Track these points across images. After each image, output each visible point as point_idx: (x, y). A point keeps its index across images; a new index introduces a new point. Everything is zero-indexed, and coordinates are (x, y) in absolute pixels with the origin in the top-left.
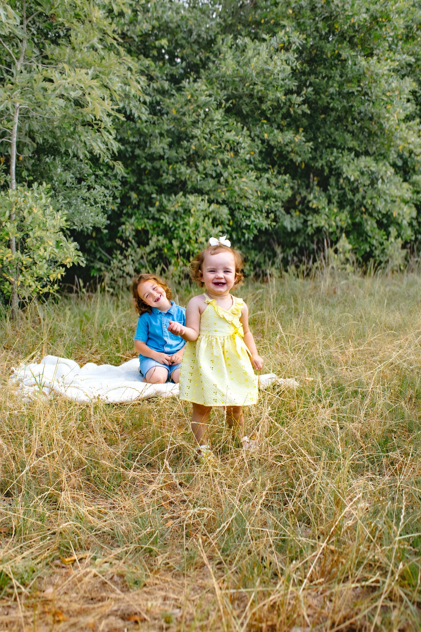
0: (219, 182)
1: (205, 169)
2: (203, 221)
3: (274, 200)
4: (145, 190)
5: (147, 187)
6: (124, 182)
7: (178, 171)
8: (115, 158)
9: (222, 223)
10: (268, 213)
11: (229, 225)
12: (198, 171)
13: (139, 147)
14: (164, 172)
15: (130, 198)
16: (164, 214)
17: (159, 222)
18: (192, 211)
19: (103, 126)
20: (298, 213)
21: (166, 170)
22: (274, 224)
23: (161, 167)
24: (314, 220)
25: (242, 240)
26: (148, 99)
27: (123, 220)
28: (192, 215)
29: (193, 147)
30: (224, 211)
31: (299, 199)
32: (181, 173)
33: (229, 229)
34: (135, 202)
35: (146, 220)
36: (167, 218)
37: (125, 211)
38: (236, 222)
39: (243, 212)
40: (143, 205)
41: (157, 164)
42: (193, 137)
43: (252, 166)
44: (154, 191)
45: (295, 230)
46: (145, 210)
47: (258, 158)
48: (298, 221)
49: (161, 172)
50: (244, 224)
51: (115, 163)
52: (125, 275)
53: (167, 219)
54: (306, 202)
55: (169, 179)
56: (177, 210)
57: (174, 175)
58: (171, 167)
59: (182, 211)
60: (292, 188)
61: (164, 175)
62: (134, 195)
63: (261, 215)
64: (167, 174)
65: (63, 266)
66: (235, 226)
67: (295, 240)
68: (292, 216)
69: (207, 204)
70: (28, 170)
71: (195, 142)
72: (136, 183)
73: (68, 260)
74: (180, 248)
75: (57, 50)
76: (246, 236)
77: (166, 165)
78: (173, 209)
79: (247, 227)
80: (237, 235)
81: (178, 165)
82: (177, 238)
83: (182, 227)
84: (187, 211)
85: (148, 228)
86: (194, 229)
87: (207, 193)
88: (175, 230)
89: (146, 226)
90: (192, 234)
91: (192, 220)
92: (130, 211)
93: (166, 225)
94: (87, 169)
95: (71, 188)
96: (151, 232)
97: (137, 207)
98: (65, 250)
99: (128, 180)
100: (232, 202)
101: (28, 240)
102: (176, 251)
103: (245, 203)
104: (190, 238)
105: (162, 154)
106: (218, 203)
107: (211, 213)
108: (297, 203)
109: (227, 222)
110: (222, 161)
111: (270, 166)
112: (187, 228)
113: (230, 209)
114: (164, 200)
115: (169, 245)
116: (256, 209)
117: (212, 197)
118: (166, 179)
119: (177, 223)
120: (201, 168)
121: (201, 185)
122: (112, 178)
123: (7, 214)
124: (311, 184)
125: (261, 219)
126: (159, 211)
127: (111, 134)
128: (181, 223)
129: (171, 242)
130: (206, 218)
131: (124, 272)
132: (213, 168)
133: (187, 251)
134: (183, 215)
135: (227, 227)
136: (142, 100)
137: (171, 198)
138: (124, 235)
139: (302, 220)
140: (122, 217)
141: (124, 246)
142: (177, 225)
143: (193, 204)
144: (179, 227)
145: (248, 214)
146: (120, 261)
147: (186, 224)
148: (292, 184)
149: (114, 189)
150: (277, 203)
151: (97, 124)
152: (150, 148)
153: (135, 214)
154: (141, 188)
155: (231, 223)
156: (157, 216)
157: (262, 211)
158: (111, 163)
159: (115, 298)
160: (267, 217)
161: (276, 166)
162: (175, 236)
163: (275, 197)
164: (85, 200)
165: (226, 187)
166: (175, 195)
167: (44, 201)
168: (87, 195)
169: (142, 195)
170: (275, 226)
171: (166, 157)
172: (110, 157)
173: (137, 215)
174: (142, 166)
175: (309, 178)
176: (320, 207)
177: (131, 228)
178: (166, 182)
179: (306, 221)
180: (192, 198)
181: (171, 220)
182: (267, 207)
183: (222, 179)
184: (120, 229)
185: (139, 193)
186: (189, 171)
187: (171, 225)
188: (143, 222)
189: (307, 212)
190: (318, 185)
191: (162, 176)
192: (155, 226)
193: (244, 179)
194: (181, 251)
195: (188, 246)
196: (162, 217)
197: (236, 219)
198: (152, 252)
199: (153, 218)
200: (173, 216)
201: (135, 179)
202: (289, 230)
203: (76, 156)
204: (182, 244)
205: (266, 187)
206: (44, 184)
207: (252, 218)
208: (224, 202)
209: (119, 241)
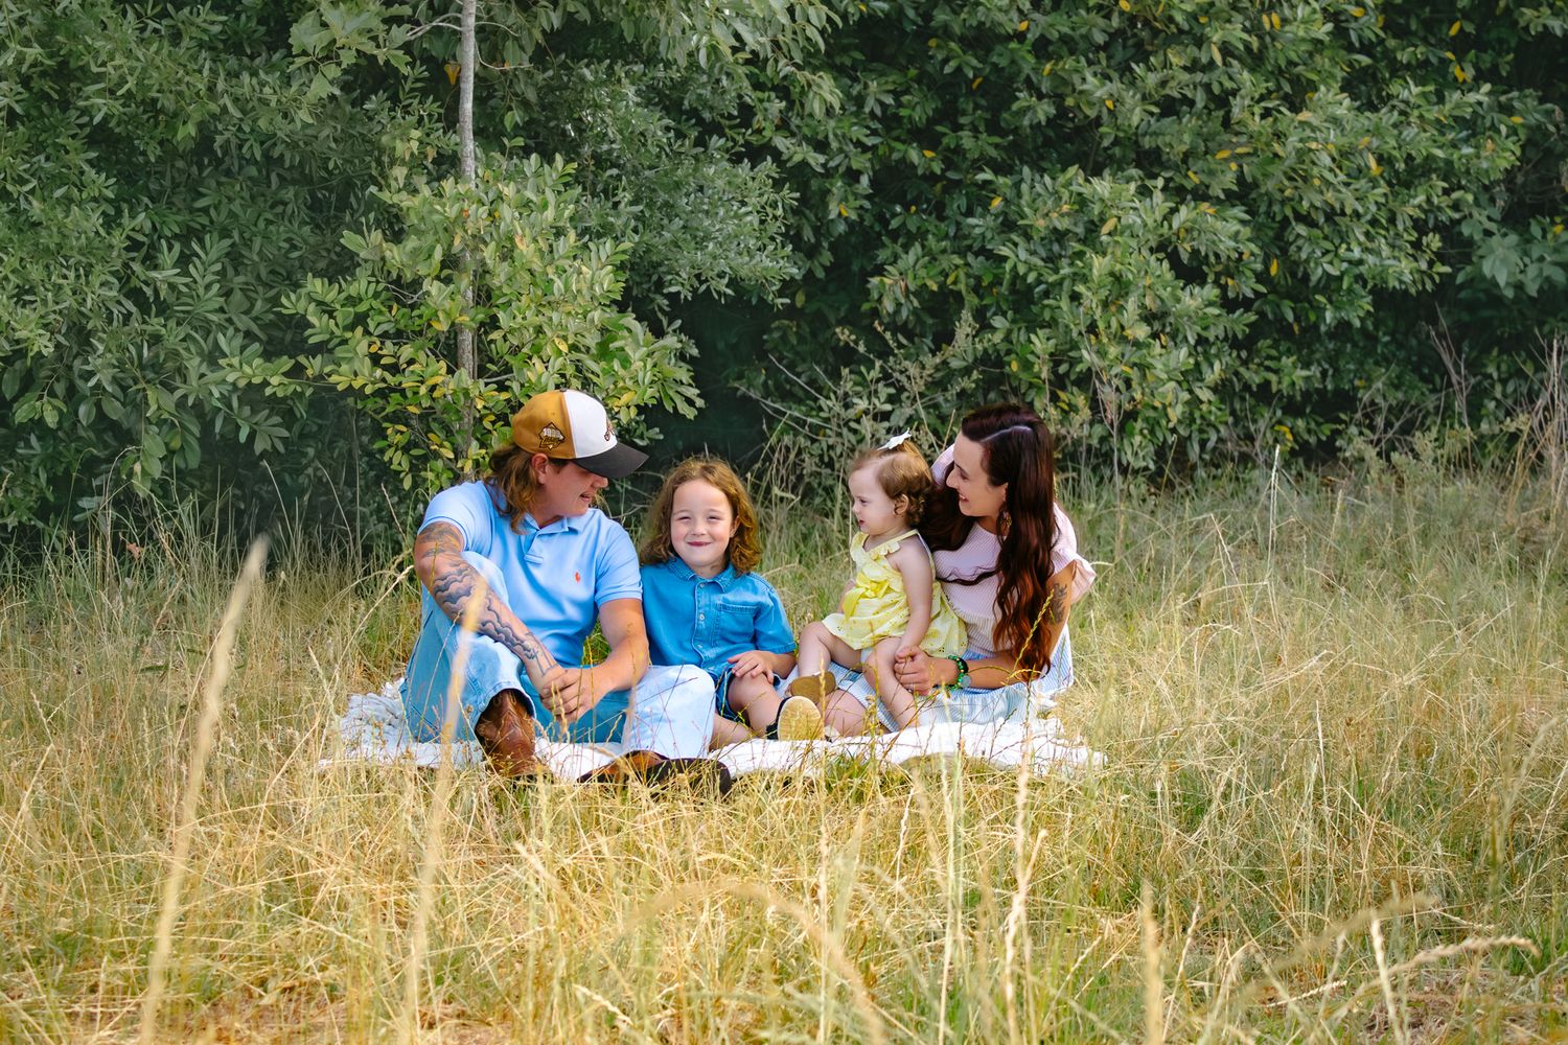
5: (967, 140)
6: (889, 121)
11: (1264, 278)
18: (1106, 230)
20: (1559, 227)
21: (1034, 79)
27: (883, 255)
28: (1104, 246)
33: (1267, 290)
34: (930, 191)
35: (958, 261)
36: (1023, 255)
37: (894, 224)
38: (1291, 267)
40: (956, 204)
41: (1003, 58)
45: (1532, 289)
50: (1317, 274)
51: (813, 79)
53: (1019, 257)
55: (1036, 112)
56: (1057, 224)
57: (1058, 98)
58: (1048, 66)
59: (1080, 230)
64: (1037, 93)
66: (1287, 280)
69: (1160, 207)
70: (525, 104)
72: (931, 122)
73: (626, 398)
74: (1056, 359)
77: (1033, 61)
78: (1045, 224)
79: (1330, 284)
82: (1050, 324)
83: (1067, 283)
85: (962, 284)
86: (1106, 294)
88: (1044, 295)
89: (956, 279)
90: (1098, 313)
91: (1099, 265)
92: (912, 225)
93: (1016, 277)
98: (616, 365)
101: (496, 335)
109: (1259, 266)
112: (1085, 290)
118: (1023, 111)
119: (1053, 270)
121: (1156, 137)
123: (438, 255)
125: (1390, 253)
126: (1000, 227)
128: (1068, 271)
132: (1197, 75)
134: (1078, 246)
135: (1253, 282)
140: (881, 245)
141: (860, 350)
142: (1052, 279)
144: (1060, 283)
147: (1080, 277)
153: (922, 235)
155: (1274, 270)
156: (992, 244)
158: (799, 78)
162: (1046, 315)
167: (550, 214)
170: (1449, 278)
174: (950, 68)
177: (901, 284)
178: (1027, 121)
181: (1037, 261)
184: (872, 285)
187: (1032, 278)
188: (944, 265)
192: (987, 278)
193: (1305, 116)
196: (1006, 250)
199: (985, 253)
200: (1046, 247)
201: (930, 108)
206: (559, 158)
208: (1232, 198)
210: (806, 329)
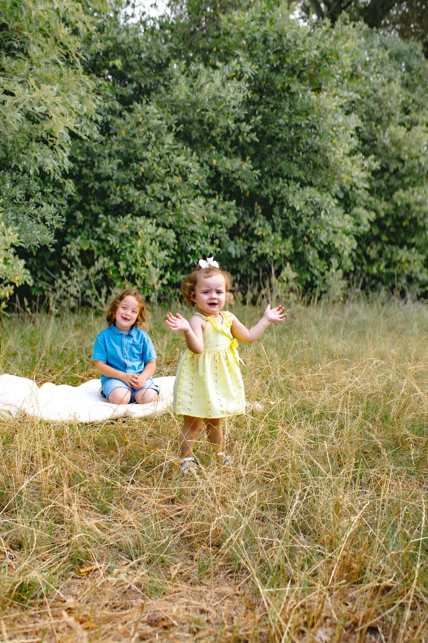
0: (166, 206)
1: (153, 191)
2: (151, 244)
3: (219, 226)
4: (91, 210)
5: (93, 207)
6: (70, 201)
7: (125, 193)
8: (65, 176)
9: (167, 247)
10: (213, 239)
11: (174, 249)
12: (146, 193)
13: (86, 166)
14: (111, 193)
15: (75, 217)
16: (110, 235)
17: (105, 244)
18: (140, 234)
19: (57, 143)
20: (241, 240)
21: (113, 191)
22: (219, 249)
23: (109, 187)
24: (259, 247)
25: (187, 265)
26: (100, 118)
27: (67, 239)
28: (139, 237)
29: (143, 170)
30: (171, 235)
31: (242, 226)
32: (128, 195)
33: (175, 253)
34: (80, 222)
35: (92, 241)
36: (114, 240)
37: (69, 231)
38: (181, 247)
39: (189, 237)
40: (88, 226)
41: (105, 185)
42: (143, 159)
43: (199, 191)
44: (101, 212)
45: (239, 256)
46: (90, 230)
47: (206, 184)
48: (242, 248)
49: (108, 193)
50: (190, 249)
51: (66, 181)
52: (68, 296)
53: (113, 240)
54: (250, 229)
55: (116, 200)
56: (124, 231)
57: (122, 197)
58: (118, 188)
59: (129, 233)
60: (237, 215)
61: (112, 195)
62: (79, 215)
63: (206, 240)
64: (115, 195)
65: (12, 284)
66: (180, 251)
67: (237, 267)
68: (236, 243)
69: (155, 228)
71: (145, 164)
72: (81, 202)
73: (17, 278)
74: (126, 270)
75: (14, 63)
76: (191, 261)
77: (115, 186)
78: (120, 231)
79: (192, 252)
80: (182, 260)
81: (127, 187)
82: (123, 260)
83: (128, 249)
84: (135, 234)
85: (94, 248)
86: (141, 252)
87: (154, 217)
88: (120, 252)
89: (91, 246)
90: (138, 257)
91: (139, 242)
92: (74, 231)
93: (112, 246)
94: (35, 186)
95: (18, 205)
96: (96, 253)
97: (82, 227)
98: (14, 267)
99: (75, 199)
100: (178, 227)
102: (122, 273)
103: (191, 228)
104: (136, 261)
105: (111, 174)
106: (164, 226)
107: (157, 237)
108: (240, 230)
109: (173, 246)
110: (170, 184)
111: (216, 192)
112: (134, 250)
113: (176, 233)
114: (110, 221)
115: (115, 268)
116: (202, 234)
117: (160, 220)
118: (113, 200)
119: (123, 245)
120: (149, 191)
121: (149, 207)
122: (59, 196)
124: (256, 213)
125: (206, 244)
126: (104, 232)
127: (65, 152)
128: (129, 245)
129: (116, 264)
130: (154, 242)
131: (68, 292)
132: (162, 191)
133: (133, 273)
134: (130, 238)
135: (172, 251)
136: (94, 118)
137: (118, 220)
138: (68, 255)
139: (246, 247)
140: (66, 236)
141: (69, 266)
142: (124, 247)
143: (141, 227)
144: (126, 249)
145: (194, 239)
146: (65, 282)
147: (133, 246)
148: (236, 211)
149: (60, 208)
150: (222, 230)
151: (52, 141)
152: (99, 167)
153: (80, 234)
154: (87, 208)
155: (176, 247)
156: (103, 237)
157: (207, 237)
158: (62, 181)
159: (59, 319)
160: (212, 243)
161: (222, 192)
162: (121, 258)
163: (220, 223)
164: (31, 216)
165: (173, 211)
166: (123, 217)
168: (36, 212)
169: (87, 215)
170: (219, 252)
171: (114, 178)
172: (60, 174)
173: (83, 234)
174: (90, 186)
175: (253, 206)
176: (264, 235)
177: (76, 247)
178: (113, 203)
179: (249, 249)
180: (140, 220)
181: (118, 242)
182: (212, 233)
183: (169, 203)
184: (64, 248)
185: (85, 213)
186: (137, 193)
187: (117, 247)
188: (88, 242)
189: (250, 239)
190: (262, 213)
191: (109, 197)
192: (101, 247)
193: (192, 205)
194: (127, 273)
195: (134, 269)
196: (109, 238)
197: (181, 244)
198: (98, 273)
199: (99, 239)
200: (120, 238)
201: (81, 198)
202: (233, 256)
203: (25, 172)
204: (128, 266)
205: (213, 214)
207: (198, 243)
208: (171, 227)
209: (64, 261)
210: (39, 261)
